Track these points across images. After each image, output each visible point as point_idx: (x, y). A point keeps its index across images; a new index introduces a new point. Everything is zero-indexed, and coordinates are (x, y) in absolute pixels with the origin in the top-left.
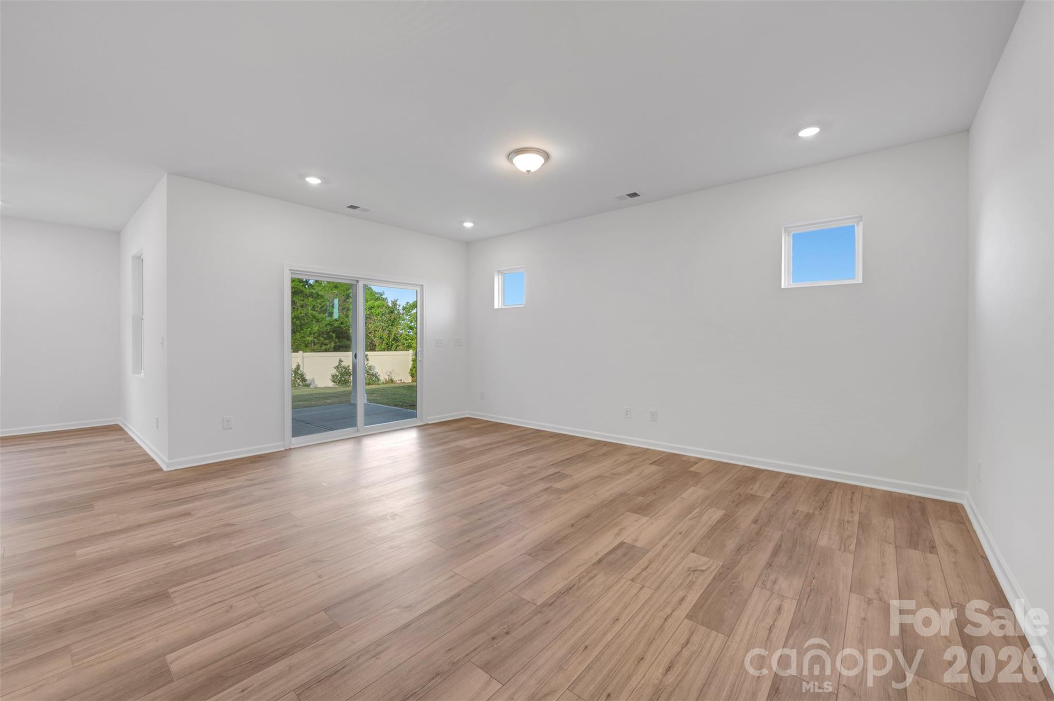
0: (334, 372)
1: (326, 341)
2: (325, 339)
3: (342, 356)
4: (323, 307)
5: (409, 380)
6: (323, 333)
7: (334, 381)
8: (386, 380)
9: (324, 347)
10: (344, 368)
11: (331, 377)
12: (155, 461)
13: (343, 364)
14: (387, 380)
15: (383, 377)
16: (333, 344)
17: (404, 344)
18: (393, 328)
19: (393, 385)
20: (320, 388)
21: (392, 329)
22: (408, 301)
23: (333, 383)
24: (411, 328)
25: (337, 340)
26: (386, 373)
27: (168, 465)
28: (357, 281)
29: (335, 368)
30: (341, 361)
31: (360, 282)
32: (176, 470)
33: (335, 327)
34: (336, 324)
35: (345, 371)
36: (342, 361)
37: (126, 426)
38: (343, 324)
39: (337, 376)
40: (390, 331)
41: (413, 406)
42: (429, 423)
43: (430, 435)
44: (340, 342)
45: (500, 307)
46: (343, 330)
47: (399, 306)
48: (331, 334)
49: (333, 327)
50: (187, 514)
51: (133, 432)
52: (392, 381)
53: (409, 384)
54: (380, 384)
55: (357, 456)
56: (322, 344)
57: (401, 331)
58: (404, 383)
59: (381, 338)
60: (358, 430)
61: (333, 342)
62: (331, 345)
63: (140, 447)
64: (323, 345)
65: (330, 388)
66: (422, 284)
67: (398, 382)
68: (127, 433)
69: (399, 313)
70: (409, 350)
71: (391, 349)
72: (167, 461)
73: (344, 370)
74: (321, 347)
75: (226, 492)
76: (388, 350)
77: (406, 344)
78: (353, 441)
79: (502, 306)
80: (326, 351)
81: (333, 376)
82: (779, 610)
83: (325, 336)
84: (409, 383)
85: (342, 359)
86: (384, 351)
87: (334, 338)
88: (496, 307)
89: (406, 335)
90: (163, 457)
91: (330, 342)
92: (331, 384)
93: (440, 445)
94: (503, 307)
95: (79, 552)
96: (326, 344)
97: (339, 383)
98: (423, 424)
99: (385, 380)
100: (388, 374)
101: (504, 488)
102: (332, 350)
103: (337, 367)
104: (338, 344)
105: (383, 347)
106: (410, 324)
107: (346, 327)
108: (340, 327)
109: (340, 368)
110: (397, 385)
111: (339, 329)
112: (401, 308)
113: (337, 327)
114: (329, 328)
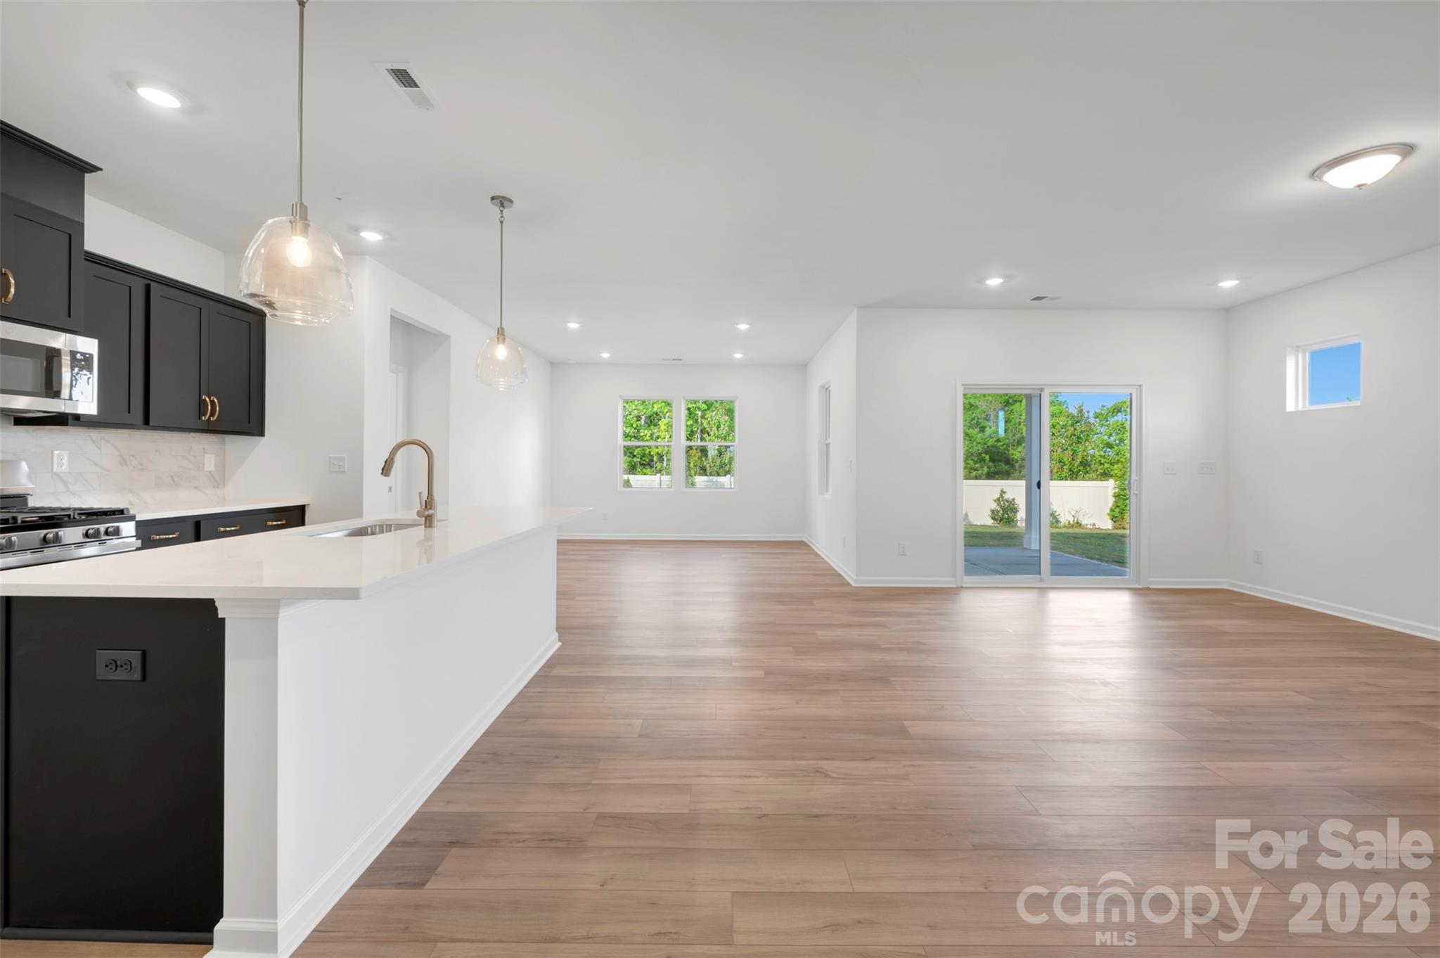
0: (994, 506)
1: (977, 466)
2: (976, 462)
3: (1005, 486)
4: (973, 419)
5: (1107, 525)
6: (972, 454)
7: (994, 519)
8: (1069, 522)
9: (974, 473)
10: (1007, 501)
11: (990, 513)
12: (842, 576)
13: (1006, 496)
14: (1072, 522)
15: (1065, 518)
16: (986, 470)
17: (1097, 471)
18: (1081, 446)
19: (1082, 530)
20: (977, 525)
21: (1078, 447)
22: (1105, 404)
23: (993, 521)
24: (1109, 446)
25: (991, 464)
26: (1070, 512)
27: (856, 581)
28: (1042, 390)
29: (995, 501)
30: (1003, 492)
31: (1046, 390)
32: (861, 587)
33: (988, 447)
34: (991, 442)
35: (1009, 506)
36: (1005, 493)
37: (811, 543)
38: (1000, 442)
39: (998, 512)
40: (1075, 453)
41: (1121, 562)
42: (1151, 587)
43: (1153, 603)
44: (995, 467)
45: (1300, 408)
46: (1000, 451)
47: (1088, 412)
48: (983, 455)
49: (986, 447)
50: (883, 625)
51: (818, 549)
52: (1079, 524)
53: (1109, 532)
54: (1060, 528)
55: (1040, 610)
56: (971, 469)
57: (1092, 450)
58: (1099, 528)
59: (1060, 462)
60: (1041, 580)
61: (986, 467)
62: (983, 470)
63: (827, 563)
64: (972, 471)
65: (989, 526)
66: (1140, 383)
67: (1089, 526)
68: (812, 549)
69: (1088, 424)
70: (1107, 480)
71: (1076, 478)
72: (855, 577)
73: (1007, 504)
74: (970, 473)
75: (909, 615)
76: (1072, 479)
77: (1100, 471)
78: (1036, 591)
79: (1303, 408)
80: (976, 478)
81: (993, 511)
83: (976, 459)
84: (1109, 529)
85: (1005, 490)
86: (1066, 480)
87: (987, 461)
88: (1290, 406)
89: (1101, 456)
90: (850, 574)
91: (982, 467)
92: (990, 522)
93: (1171, 618)
94: (1309, 407)
95: (819, 633)
96: (976, 470)
97: (1000, 521)
98: (1140, 587)
99: (1067, 523)
100: (1073, 513)
101: (1302, 699)
102: (984, 477)
103: (998, 499)
104: (993, 469)
105: (1064, 474)
106: (1109, 440)
107: (1005, 446)
108: (996, 447)
109: (1002, 501)
110: (1089, 531)
111: (994, 448)
112: (1091, 415)
113: (992, 446)
114: (980, 448)
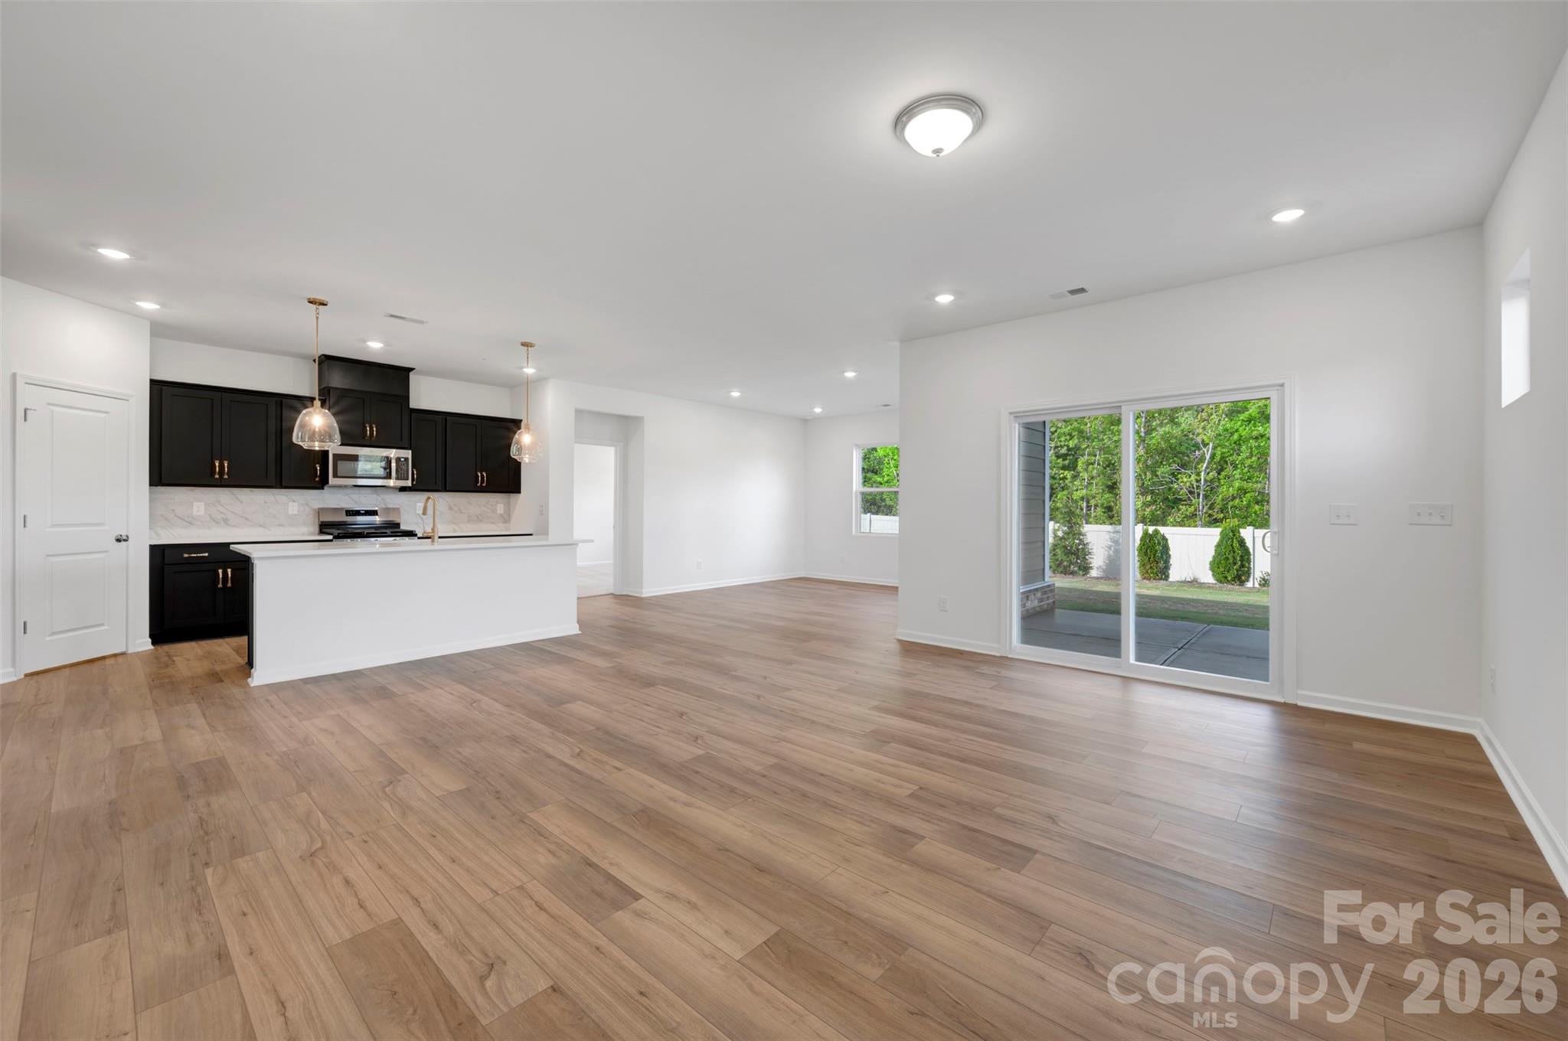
28: (1119, 408)
42: (1301, 704)
82: (434, 925)
